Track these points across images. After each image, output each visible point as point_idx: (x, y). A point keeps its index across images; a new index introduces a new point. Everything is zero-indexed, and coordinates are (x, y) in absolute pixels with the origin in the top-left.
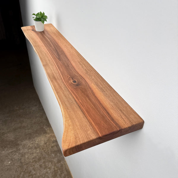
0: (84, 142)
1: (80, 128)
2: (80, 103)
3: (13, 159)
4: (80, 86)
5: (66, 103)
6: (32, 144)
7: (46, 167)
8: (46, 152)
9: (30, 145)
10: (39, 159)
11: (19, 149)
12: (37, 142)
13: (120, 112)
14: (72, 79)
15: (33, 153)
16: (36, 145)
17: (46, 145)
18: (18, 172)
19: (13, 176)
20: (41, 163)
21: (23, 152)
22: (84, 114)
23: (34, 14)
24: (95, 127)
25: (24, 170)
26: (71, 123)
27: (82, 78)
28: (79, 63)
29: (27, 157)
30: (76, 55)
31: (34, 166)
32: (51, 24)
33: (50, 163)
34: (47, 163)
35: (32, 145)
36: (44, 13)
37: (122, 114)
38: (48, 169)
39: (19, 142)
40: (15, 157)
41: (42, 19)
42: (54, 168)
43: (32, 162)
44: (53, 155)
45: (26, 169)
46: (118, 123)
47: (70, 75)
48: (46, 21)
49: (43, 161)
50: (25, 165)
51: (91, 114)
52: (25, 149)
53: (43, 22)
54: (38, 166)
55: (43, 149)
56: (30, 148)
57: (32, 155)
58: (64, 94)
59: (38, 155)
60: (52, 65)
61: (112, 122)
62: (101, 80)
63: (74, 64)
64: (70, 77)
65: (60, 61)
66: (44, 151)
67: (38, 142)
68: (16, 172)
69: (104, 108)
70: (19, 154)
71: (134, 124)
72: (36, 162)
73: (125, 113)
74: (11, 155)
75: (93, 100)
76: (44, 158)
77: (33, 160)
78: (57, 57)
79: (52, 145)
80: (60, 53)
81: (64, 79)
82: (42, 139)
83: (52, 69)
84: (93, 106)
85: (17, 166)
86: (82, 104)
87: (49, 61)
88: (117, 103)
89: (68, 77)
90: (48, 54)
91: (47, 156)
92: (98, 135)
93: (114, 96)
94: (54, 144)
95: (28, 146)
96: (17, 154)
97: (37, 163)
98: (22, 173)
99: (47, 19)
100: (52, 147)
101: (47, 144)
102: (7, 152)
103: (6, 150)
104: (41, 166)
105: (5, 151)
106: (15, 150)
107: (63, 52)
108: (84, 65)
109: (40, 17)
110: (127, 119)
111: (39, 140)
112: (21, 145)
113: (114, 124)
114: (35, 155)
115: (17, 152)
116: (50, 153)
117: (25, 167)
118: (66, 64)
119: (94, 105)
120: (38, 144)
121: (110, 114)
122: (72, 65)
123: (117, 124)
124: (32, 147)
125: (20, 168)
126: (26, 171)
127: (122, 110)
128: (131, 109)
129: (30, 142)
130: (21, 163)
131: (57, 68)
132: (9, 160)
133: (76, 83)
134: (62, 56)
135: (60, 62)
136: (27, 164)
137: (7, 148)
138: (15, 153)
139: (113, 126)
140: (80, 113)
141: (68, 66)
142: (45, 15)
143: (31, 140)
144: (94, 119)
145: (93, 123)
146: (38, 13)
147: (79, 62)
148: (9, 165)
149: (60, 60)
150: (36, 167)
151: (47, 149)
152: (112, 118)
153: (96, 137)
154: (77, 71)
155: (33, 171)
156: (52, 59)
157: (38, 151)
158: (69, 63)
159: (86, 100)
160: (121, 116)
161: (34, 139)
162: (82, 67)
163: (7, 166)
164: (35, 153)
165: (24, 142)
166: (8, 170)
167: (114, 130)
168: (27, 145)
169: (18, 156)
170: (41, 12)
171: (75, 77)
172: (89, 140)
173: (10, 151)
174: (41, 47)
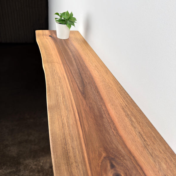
6: (36, 165)
9: (33, 167)
11: (20, 170)
12: (41, 164)
14: (112, 166)
16: (39, 168)
23: (57, 14)
28: (125, 111)
30: (115, 88)
32: (78, 32)
35: (35, 167)
36: (72, 14)
39: (21, 160)
41: (68, 22)
47: (105, 150)
48: (74, 25)
52: (27, 171)
53: (70, 27)
56: (32, 171)
60: (67, 108)
63: (113, 113)
65: (84, 101)
67: (43, 163)
78: (79, 88)
80: (86, 80)
82: (48, 160)
83: (65, 121)
87: (64, 97)
89: (100, 155)
90: (65, 79)
95: (30, 167)
99: (75, 23)
102: (5, 171)
103: (4, 168)
105: (3, 170)
106: (15, 170)
107: (92, 78)
108: (135, 117)
109: (66, 18)
111: (45, 161)
112: (23, 164)
115: (16, 174)
118: (96, 111)
120: (42, 166)
124: (34, 169)
129: (34, 163)
131: (76, 121)
134: (89, 87)
137: (6, 166)
141: (101, 117)
142: (73, 17)
143: (35, 160)
146: (64, 13)
147: (123, 109)
149: (85, 98)
154: (120, 137)
156: (69, 93)
161: (39, 159)
162: (132, 125)
165: (27, 161)
168: (30, 165)
170: (68, 12)
173: (8, 171)
174: (56, 64)
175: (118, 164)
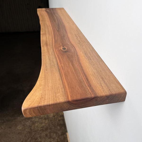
0: (48, 103)
1: (51, 89)
2: (62, 66)
3: (25, 125)
4: (68, 53)
5: (47, 65)
7: (50, 137)
8: (53, 123)
10: (46, 129)
13: (101, 80)
14: (63, 46)
15: (42, 123)
16: (46, 116)
17: (54, 118)
18: (26, 136)
19: (22, 140)
20: (47, 133)
21: (34, 120)
22: (61, 77)
24: (68, 90)
25: (32, 136)
26: (43, 83)
27: (73, 46)
29: (37, 126)
30: (75, 29)
31: (41, 134)
33: (55, 134)
34: (52, 134)
37: (102, 82)
38: (52, 139)
40: (27, 123)
42: (57, 139)
43: (40, 131)
44: (59, 127)
45: (33, 136)
46: (95, 90)
47: (62, 43)
49: (49, 131)
50: (33, 132)
51: (69, 78)
54: (44, 135)
55: (51, 121)
56: (40, 119)
57: (41, 124)
58: (49, 57)
59: (46, 126)
60: (49, 34)
61: (88, 88)
62: (91, 50)
64: (61, 45)
66: (52, 123)
68: (25, 137)
69: (84, 73)
70: (31, 121)
71: (113, 93)
72: (43, 130)
73: (106, 81)
74: (24, 121)
75: (76, 66)
76: (51, 129)
77: (41, 129)
78: (56, 29)
79: (60, 119)
80: (61, 27)
81: (55, 46)
83: (48, 37)
84: (73, 70)
85: (27, 132)
86: (62, 68)
87: (48, 31)
88: (100, 71)
89: (59, 44)
91: (53, 128)
92: (68, 99)
93: (100, 64)
94: (62, 118)
96: (29, 121)
97: (44, 132)
98: (30, 139)
100: (59, 120)
101: (56, 117)
104: (46, 135)
107: (65, 26)
108: (80, 37)
110: (106, 87)
113: (90, 91)
114: (43, 124)
115: (30, 120)
116: (56, 125)
117: (33, 133)
118: (62, 35)
119: (75, 71)
121: (89, 80)
122: (68, 36)
123: (93, 90)
125: (29, 134)
126: (33, 137)
127: (104, 78)
128: (115, 78)
130: (31, 129)
132: (21, 125)
133: (65, 50)
134: (61, 29)
135: (58, 33)
136: (35, 131)
138: (27, 121)
139: (88, 92)
140: (57, 75)
141: (64, 36)
144: (70, 82)
145: (67, 86)
147: (75, 35)
148: (21, 130)
149: (58, 32)
150: (42, 135)
151: (55, 121)
152: (89, 84)
153: (64, 100)
154: (70, 41)
155: (39, 138)
156: (51, 30)
157: (47, 122)
158: (66, 35)
159: (69, 64)
160: (101, 83)
162: (77, 39)
163: (19, 130)
164: (44, 123)
166: (19, 133)
167: (88, 97)
169: (30, 123)
171: (66, 45)
172: (55, 102)
175: (66, 46)
